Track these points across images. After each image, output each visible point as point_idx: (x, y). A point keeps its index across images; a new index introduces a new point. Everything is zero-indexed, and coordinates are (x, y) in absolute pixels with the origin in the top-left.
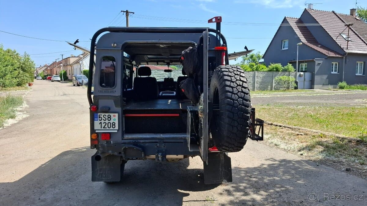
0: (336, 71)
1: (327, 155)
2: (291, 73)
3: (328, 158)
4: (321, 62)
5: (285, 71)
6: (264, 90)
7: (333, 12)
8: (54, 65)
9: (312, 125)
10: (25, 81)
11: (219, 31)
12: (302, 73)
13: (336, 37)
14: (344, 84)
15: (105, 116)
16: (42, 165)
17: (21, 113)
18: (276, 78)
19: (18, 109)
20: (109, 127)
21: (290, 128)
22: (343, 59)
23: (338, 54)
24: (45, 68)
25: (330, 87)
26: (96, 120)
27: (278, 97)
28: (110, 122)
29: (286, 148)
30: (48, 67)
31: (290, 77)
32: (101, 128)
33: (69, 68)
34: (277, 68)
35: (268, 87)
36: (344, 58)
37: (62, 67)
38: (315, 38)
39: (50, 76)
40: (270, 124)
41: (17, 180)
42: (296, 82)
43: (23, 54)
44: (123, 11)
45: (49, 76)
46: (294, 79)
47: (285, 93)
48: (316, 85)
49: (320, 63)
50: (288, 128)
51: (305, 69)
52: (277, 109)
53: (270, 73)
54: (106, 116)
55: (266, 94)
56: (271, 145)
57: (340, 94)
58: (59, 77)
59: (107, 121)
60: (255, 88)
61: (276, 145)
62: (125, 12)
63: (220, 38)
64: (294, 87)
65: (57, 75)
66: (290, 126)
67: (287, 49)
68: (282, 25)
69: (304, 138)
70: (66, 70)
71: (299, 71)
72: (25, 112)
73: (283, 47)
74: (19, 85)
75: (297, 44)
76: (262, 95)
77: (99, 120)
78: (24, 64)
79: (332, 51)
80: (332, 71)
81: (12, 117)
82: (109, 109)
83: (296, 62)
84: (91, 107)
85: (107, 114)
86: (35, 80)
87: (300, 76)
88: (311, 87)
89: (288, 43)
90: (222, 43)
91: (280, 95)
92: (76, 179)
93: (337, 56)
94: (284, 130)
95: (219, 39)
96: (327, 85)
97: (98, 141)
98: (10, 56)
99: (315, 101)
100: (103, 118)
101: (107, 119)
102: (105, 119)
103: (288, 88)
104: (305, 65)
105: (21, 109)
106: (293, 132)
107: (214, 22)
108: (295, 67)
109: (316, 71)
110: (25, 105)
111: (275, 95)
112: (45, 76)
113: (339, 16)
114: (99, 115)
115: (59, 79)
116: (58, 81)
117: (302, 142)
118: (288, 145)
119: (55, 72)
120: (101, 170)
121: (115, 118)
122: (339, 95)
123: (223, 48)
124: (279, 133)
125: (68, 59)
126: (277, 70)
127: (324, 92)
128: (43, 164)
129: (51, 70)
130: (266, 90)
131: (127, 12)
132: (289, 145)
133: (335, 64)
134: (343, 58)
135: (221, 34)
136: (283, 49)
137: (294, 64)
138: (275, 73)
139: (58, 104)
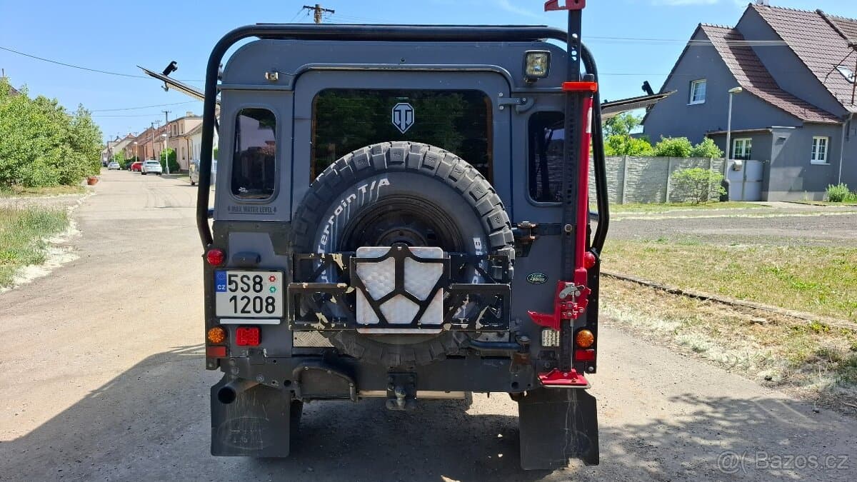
0: (822, 159)
1: (838, 383)
2: (712, 159)
3: (843, 391)
4: (785, 135)
5: (698, 155)
6: (645, 202)
7: (819, 12)
8: (147, 135)
9: (782, 296)
10: (79, 173)
11: (575, 36)
12: (739, 162)
13: (825, 75)
14: (842, 189)
15: (245, 279)
16: (94, 392)
17: (60, 251)
18: (677, 173)
19: (53, 240)
20: (258, 308)
21: (729, 304)
22: (842, 130)
23: (830, 115)
24: (128, 142)
25: (807, 196)
26: (222, 291)
27: (682, 220)
28: (258, 294)
29: (725, 360)
30: (133, 141)
31: (711, 170)
32: (236, 312)
33: (182, 142)
34: (679, 148)
35: (654, 195)
36: (844, 125)
37: (165, 142)
38: (771, 77)
39: (138, 161)
40: (676, 292)
41: (23, 434)
42: (725, 184)
43: (76, 109)
44: (307, 7)
45: (136, 162)
46: (720, 177)
47: (696, 209)
48: (773, 191)
49: (784, 139)
50: (724, 303)
51: (747, 152)
52: (685, 253)
53: (663, 161)
54: (249, 279)
55: (650, 213)
56: (684, 349)
57: (835, 215)
58: (160, 165)
59: (252, 294)
60: (624, 198)
61: (696, 350)
62: (312, 8)
63: (577, 56)
64: (719, 195)
65: (154, 158)
66: (729, 299)
67: (703, 102)
68: (692, 44)
69: (770, 333)
70: (176, 149)
71: (731, 158)
72: (70, 249)
73: (692, 98)
74: (65, 181)
75: (730, 91)
76: (641, 213)
77: (230, 289)
78: (76, 132)
79: (814, 108)
80: (814, 158)
81: (39, 261)
82: (259, 258)
83: (726, 134)
84: (206, 253)
85: (252, 274)
86: (103, 171)
87: (734, 168)
88: (761, 194)
89: (705, 88)
90: (583, 70)
91: (686, 214)
92: (176, 436)
93: (828, 120)
94: (712, 308)
95: (575, 59)
96: (799, 191)
97: (227, 347)
98: (44, 113)
99: (775, 231)
100: (241, 285)
101: (252, 288)
102: (246, 288)
103: (704, 198)
104: (747, 142)
105: (62, 240)
106: (737, 314)
107: (563, 8)
108: (722, 147)
109: (773, 157)
110: (72, 230)
111: (673, 213)
112: (128, 161)
113: (833, 22)
114: (230, 276)
115: (159, 168)
116: (157, 173)
117: (765, 344)
118: (728, 351)
119: (150, 154)
120: (236, 425)
121: (274, 284)
122: (831, 217)
123: (589, 86)
124: (699, 316)
125: (180, 122)
126: (678, 153)
127: (792, 209)
128: (96, 388)
129: (141, 147)
130: (649, 202)
131: (317, 9)
132: (734, 352)
133: (821, 140)
134: (841, 125)
135: (583, 47)
136: (692, 103)
137: (719, 139)
138: (673, 161)
139: (150, 228)
